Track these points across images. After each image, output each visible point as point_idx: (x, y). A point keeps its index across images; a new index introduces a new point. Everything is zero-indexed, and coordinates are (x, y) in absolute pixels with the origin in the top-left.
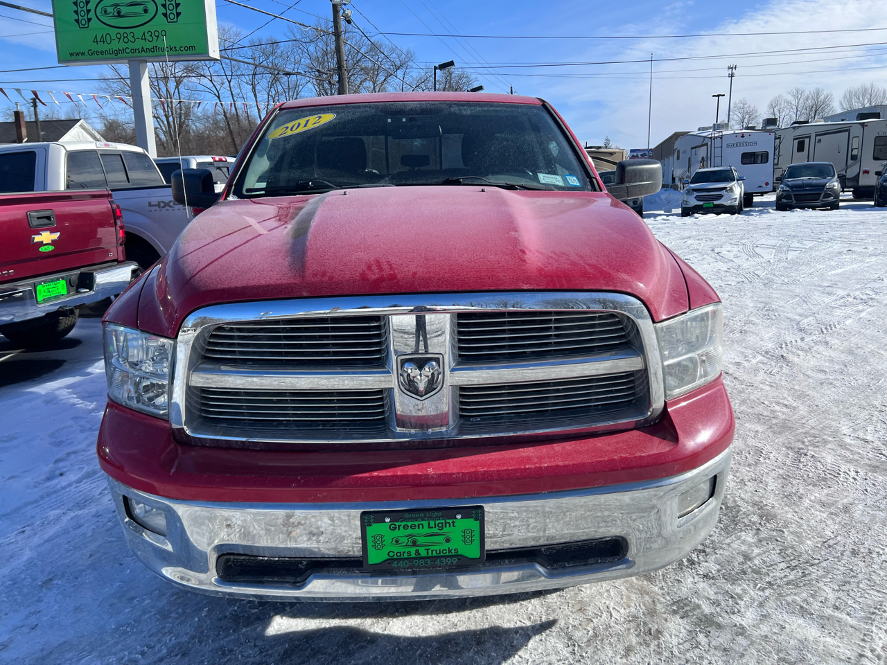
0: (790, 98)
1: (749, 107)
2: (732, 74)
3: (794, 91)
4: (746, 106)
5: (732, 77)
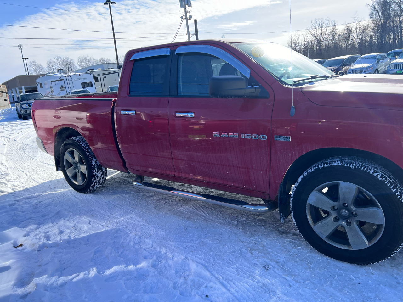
0: (55, 60)
1: (38, 64)
2: (21, 49)
3: (57, 58)
4: (36, 64)
5: (21, 50)
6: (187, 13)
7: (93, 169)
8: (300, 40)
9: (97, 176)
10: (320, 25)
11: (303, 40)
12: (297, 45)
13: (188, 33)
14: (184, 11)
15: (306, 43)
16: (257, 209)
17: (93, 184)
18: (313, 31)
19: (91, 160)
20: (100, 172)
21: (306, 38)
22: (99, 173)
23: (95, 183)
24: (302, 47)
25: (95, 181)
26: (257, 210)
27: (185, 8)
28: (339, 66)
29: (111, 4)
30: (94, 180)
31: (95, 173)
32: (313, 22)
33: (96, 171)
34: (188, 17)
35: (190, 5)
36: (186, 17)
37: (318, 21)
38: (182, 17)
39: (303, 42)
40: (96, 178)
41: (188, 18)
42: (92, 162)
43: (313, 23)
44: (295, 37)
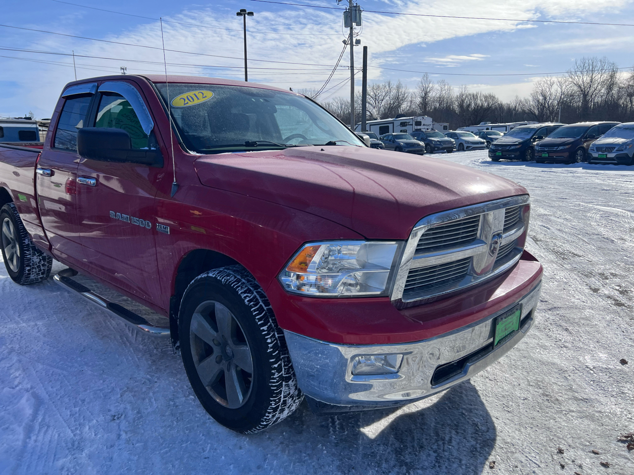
6: (354, 36)
7: (26, 250)
8: (553, 90)
9: (33, 261)
10: (591, 67)
11: (559, 90)
12: (548, 98)
13: (352, 67)
14: (349, 32)
15: (562, 97)
16: (160, 333)
17: (27, 272)
18: (576, 78)
19: (23, 237)
20: (38, 256)
21: (564, 87)
22: (35, 257)
23: (29, 270)
24: (556, 103)
25: (28, 268)
26: (159, 335)
27: (351, 28)
28: (579, 138)
29: (246, 15)
30: (27, 266)
31: (28, 256)
32: (579, 62)
33: (30, 254)
34: (354, 41)
35: (359, 24)
36: (351, 42)
37: (587, 61)
38: (344, 42)
39: (558, 94)
40: (31, 264)
41: (354, 43)
42: (25, 240)
43: (578, 65)
44: (546, 85)
